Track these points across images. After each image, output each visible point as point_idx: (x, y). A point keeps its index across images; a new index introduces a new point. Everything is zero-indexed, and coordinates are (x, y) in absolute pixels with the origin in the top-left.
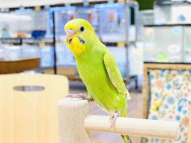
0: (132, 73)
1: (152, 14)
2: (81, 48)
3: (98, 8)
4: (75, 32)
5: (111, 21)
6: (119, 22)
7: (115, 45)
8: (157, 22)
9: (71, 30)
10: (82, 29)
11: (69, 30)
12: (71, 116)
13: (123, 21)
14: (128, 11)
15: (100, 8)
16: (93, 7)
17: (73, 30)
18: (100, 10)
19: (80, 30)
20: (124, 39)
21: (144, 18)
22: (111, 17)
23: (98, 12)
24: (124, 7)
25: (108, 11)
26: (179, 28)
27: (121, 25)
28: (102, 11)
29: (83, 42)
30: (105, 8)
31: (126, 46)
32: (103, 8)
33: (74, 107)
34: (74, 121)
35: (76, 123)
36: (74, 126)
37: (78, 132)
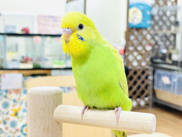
2: (79, 47)
4: (73, 30)
9: (68, 28)
10: (81, 27)
11: (67, 29)
12: (40, 104)
17: (71, 28)
19: (78, 28)
33: (43, 95)
34: (43, 111)
35: (45, 113)
36: (43, 115)
37: (47, 122)
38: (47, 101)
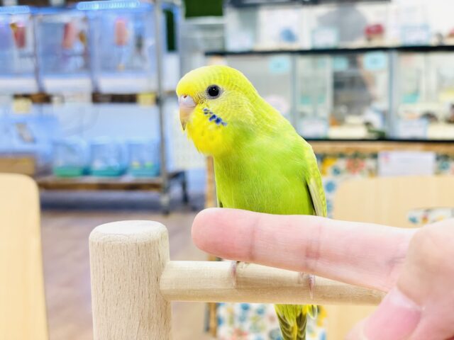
0: (174, 165)
1: (221, 28)
3: (86, 11)
4: (196, 101)
5: (120, 43)
6: (139, 44)
7: (131, 99)
8: (233, 45)
10: (213, 92)
11: (182, 98)
13: (149, 42)
14: (161, 19)
15: (92, 11)
16: (74, 8)
17: (190, 96)
18: (91, 15)
20: (153, 85)
21: (199, 35)
22: (120, 32)
23: (86, 20)
24: (150, 10)
25: (112, 19)
26: (284, 60)
27: (146, 51)
28: (96, 18)
29: (218, 121)
30: (105, 10)
31: (158, 101)
32: (99, 10)
33: (136, 244)
34: (138, 279)
35: (141, 284)
36: (137, 290)
37: (147, 304)
38: (144, 257)
